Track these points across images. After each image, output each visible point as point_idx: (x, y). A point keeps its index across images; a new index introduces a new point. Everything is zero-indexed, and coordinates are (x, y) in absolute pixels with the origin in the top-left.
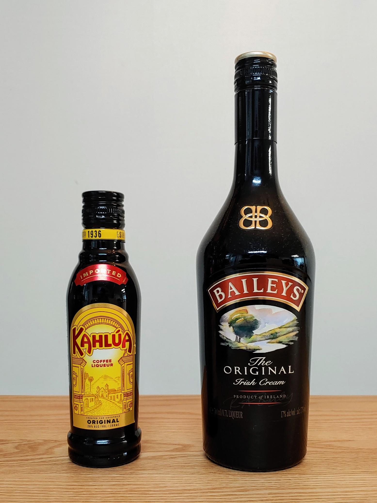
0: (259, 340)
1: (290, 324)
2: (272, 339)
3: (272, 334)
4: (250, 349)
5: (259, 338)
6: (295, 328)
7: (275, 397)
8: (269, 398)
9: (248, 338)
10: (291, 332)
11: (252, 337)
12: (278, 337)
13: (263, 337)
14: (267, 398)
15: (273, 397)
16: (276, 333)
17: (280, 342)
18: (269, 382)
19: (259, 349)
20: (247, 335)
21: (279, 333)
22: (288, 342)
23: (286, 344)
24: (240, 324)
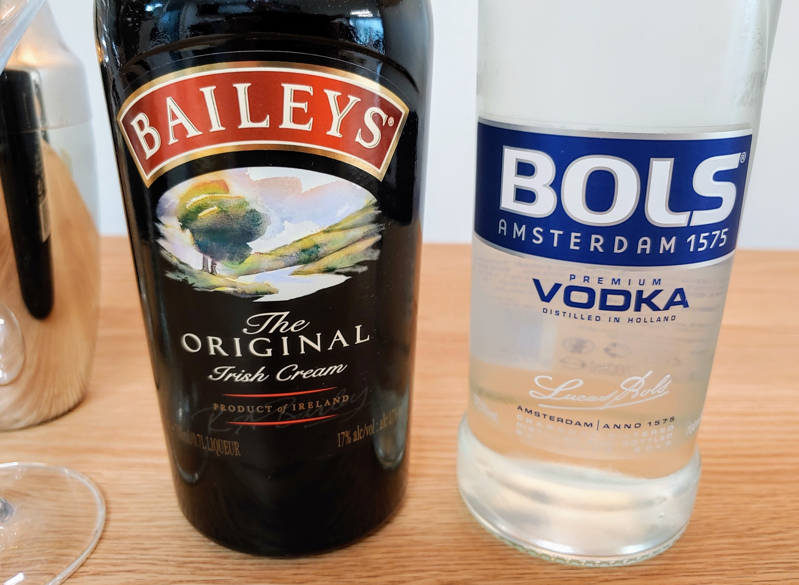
0: (267, 267)
1: (357, 218)
2: (306, 262)
3: (304, 251)
4: (244, 293)
5: (267, 261)
6: (373, 227)
7: (319, 405)
8: (304, 408)
9: (237, 262)
10: (359, 240)
11: (247, 261)
12: (322, 258)
13: (279, 258)
14: (300, 409)
15: (314, 405)
16: (317, 246)
17: (329, 270)
18: (302, 372)
19: (271, 291)
20: (233, 253)
21: (326, 245)
22: (353, 267)
23: (346, 274)
24: (209, 225)
